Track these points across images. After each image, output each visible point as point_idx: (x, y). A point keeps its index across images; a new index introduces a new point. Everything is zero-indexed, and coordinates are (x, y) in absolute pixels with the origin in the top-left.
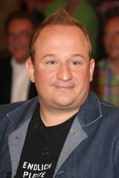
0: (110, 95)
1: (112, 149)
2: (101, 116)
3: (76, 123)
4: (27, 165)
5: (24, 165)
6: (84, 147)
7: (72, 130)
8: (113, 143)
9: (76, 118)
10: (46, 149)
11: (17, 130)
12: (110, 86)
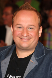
0: (49, 45)
1: (49, 70)
2: (45, 54)
3: (33, 57)
4: (9, 76)
5: (8, 76)
6: (36, 69)
7: (31, 61)
8: (50, 67)
9: (33, 55)
10: (18, 69)
11: (5, 59)
12: (49, 41)
